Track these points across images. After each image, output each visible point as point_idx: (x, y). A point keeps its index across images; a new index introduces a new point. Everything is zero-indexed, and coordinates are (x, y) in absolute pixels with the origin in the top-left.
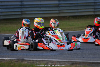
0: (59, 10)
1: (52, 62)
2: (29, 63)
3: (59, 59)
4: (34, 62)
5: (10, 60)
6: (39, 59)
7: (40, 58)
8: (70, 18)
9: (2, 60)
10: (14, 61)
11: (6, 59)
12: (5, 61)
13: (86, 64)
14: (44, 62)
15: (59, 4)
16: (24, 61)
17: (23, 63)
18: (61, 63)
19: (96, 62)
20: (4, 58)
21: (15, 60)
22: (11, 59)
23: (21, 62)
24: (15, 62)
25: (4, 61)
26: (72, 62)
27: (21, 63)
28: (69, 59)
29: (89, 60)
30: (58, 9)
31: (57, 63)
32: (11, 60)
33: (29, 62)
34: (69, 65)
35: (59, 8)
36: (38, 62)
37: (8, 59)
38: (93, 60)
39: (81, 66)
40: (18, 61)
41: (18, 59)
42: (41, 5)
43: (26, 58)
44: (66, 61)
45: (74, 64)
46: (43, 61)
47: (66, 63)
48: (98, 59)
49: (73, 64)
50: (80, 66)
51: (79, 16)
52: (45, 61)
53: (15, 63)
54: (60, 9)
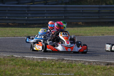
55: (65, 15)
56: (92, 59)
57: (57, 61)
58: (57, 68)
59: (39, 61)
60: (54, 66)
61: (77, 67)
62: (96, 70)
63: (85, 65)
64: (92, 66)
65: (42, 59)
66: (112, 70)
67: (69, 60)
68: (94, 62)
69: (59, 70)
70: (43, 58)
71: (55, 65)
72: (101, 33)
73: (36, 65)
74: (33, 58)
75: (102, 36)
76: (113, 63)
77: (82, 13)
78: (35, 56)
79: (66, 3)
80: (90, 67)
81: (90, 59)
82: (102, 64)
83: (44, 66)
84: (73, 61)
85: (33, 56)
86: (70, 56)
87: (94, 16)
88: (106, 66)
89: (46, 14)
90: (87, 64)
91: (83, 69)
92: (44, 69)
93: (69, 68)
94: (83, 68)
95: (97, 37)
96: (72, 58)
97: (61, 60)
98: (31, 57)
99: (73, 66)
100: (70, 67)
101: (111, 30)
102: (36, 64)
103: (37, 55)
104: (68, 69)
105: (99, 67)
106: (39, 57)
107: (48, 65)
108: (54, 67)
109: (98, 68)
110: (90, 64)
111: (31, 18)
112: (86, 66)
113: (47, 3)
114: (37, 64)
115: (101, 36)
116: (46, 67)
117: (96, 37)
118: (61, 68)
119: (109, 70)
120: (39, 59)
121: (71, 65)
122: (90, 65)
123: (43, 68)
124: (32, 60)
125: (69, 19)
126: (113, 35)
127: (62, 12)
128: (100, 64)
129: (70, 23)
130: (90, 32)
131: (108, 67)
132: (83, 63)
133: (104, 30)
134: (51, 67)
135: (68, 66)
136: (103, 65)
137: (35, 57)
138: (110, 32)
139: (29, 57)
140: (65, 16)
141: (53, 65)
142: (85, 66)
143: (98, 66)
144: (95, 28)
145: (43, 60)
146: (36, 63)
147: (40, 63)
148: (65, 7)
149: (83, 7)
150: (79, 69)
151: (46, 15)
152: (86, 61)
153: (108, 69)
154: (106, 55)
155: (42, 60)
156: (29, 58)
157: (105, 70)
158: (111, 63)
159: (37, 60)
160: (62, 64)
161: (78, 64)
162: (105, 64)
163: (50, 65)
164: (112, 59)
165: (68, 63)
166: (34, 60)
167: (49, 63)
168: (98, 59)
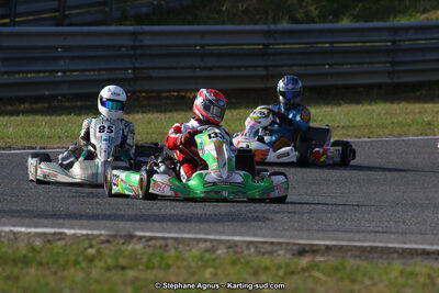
0: (266, 67)
1: (230, 247)
2: (149, 246)
3: (255, 235)
4: (167, 245)
5: (83, 235)
6: (185, 236)
7: (189, 232)
9: (57, 237)
10: (98, 240)
11: (72, 232)
12: (67, 239)
13: (350, 254)
14: (202, 245)
15: (266, 45)
16: (131, 240)
17: (130, 247)
18: (262, 250)
19: (382, 247)
20: (66, 231)
21: (101, 235)
22: (89, 232)
23: (124, 243)
24: (103, 242)
25: (64, 239)
26: (301, 248)
27: (123, 247)
28: (291, 237)
29: (359, 241)
30: (263, 63)
31: (248, 248)
32: (87, 235)
33: (150, 243)
34: (289, 256)
36: (181, 246)
37: (79, 232)
38: (374, 241)
39: (331, 259)
40: (111, 239)
41: (113, 233)
42: (202, 46)
43: (143, 230)
44: (280, 244)
45: (307, 252)
46: (198, 240)
47: (279, 247)
48: (393, 236)
49: (302, 251)
50: (328, 261)
51: (337, 87)
52: (205, 240)
53: (103, 246)
54: (270, 63)
55: (137, 65)
56: (241, 234)
57: (108, 241)
58: (109, 269)
59: (38, 243)
60: (97, 263)
61: (185, 264)
62: (256, 274)
63: (214, 256)
64: (242, 260)
65: (50, 238)
66: (317, 274)
67: (151, 238)
68: (250, 243)
69: (115, 277)
70: (52, 230)
71: (100, 260)
73: (25, 261)
74: (14, 233)
76: (323, 248)
77: (202, 55)
78: (22, 226)
79: (139, 20)
80: (233, 263)
81: (234, 234)
82: (280, 252)
83: (56, 262)
84: (170, 242)
85: (14, 226)
87: (246, 67)
88: (296, 260)
89: (62, 62)
90: (221, 251)
91: (208, 273)
92: (55, 274)
93: (153, 268)
94: (206, 267)
96: (163, 230)
97: (122, 241)
98: (7, 229)
99: (171, 262)
100: (157, 264)
102: (25, 256)
103: (27, 221)
104: (151, 275)
105: (268, 264)
106: (36, 227)
107: (72, 258)
108: (95, 266)
109: (266, 269)
110: (236, 253)
112: (218, 262)
113: (64, 16)
114: (30, 255)
116: (64, 267)
118: (124, 268)
119: (306, 274)
121: (162, 258)
122: (235, 257)
123: (53, 270)
124: (9, 240)
125: (151, 78)
127: (123, 51)
128: (271, 253)
129: (154, 94)
131: (305, 261)
132: (207, 251)
134: (84, 265)
135: (149, 260)
136: (282, 256)
137: (23, 229)
140: (134, 69)
141: (91, 260)
142: (214, 260)
143: (266, 261)
145: (54, 241)
146: (24, 252)
147: (39, 252)
148: (135, 34)
149: (203, 33)
150: (193, 274)
151: (62, 64)
152: (221, 241)
153: (304, 270)
154: (297, 216)
155: (49, 241)
157: (293, 273)
158: (315, 248)
159: (28, 241)
160: (126, 253)
161: (187, 255)
162: (292, 250)
163: (80, 259)
164: (318, 231)
165: (148, 250)
166: (16, 239)
167: (75, 252)
168: (263, 231)
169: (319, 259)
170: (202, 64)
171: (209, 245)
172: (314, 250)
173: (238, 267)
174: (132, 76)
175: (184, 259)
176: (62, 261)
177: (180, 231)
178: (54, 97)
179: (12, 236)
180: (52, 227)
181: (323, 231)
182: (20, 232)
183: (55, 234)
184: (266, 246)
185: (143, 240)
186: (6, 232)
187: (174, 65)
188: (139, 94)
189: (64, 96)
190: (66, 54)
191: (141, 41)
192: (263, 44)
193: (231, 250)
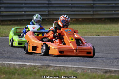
1: (82, 70)
2: (55, 69)
3: (91, 66)
4: (61, 69)
5: (32, 65)
7: (68, 65)
8: (106, 20)
9: (24, 66)
10: (37, 67)
11: (29, 64)
12: (27, 66)
14: (73, 69)
15: (94, 4)
16: (49, 67)
17: (48, 69)
18: (93, 71)
20: (27, 63)
21: (39, 65)
22: (35, 64)
23: (46, 68)
24: (39, 68)
25: (26, 66)
26: (106, 70)
27: (46, 69)
28: (102, 67)
30: (92, 10)
31: (88, 71)
32: (34, 65)
34: (102, 73)
35: (93, 8)
36: (66, 69)
39: (117, 74)
40: (42, 66)
41: (43, 64)
42: (72, 4)
43: (52, 64)
44: (99, 69)
45: (108, 72)
46: (72, 67)
47: (99, 70)
49: (107, 72)
50: (115, 75)
52: (74, 67)
53: (39, 69)
54: (94, 10)
55: (50, 10)
56: (85, 66)
57: (41, 67)
58: (41, 76)
59: (17, 67)
60: (37, 74)
64: (86, 74)
65: (21, 66)
67: (55, 66)
68: (89, 69)
70: (22, 63)
71: (39, 73)
72: (96, 32)
73: (13, 73)
74: (9, 64)
75: (97, 36)
76: (114, 71)
78: (12, 62)
80: (83, 75)
81: (83, 66)
83: (24, 73)
84: (62, 68)
85: (9, 62)
86: (56, 62)
88: (105, 74)
89: (24, 8)
90: (79, 71)
95: (90, 38)
96: (59, 64)
97: (46, 67)
98: (7, 62)
99: (62, 74)
100: (57, 75)
101: (109, 29)
102: (13, 71)
103: (13, 60)
105: (95, 76)
106: (16, 62)
107: (29, 72)
108: (37, 75)
111: (5, 14)
114: (15, 71)
115: (95, 36)
116: (27, 75)
117: (88, 38)
120: (17, 65)
122: (84, 73)
124: (7, 66)
125: (53, 14)
126: (111, 35)
127: (45, 5)
130: (81, 31)
131: (108, 75)
132: (74, 71)
133: (99, 29)
134: (33, 75)
135: (55, 74)
136: (100, 73)
137: (12, 63)
138: (107, 31)
139: (4, 62)
140: (48, 11)
141: (35, 73)
142: (77, 74)
144: (88, 27)
146: (13, 70)
147: (17, 70)
152: (79, 68)
155: (21, 67)
156: (4, 64)
158: (111, 71)
159: (14, 67)
160: (47, 71)
161: (68, 72)
162: (103, 71)
163: (32, 73)
164: (111, 65)
165: (54, 70)
166: (10, 66)
167: (30, 70)
168: (93, 65)
169: (113, 74)
170: (71, 10)
171: (75, 69)
172: (110, 72)
173: (85, 76)
174: (48, 13)
175: (67, 74)
176: (25, 73)
177: (65, 64)
178: (21, 20)
179: (8, 65)
180: (22, 62)
181: (113, 65)
182: (11, 64)
183: (23, 64)
184: (94, 70)
185: (53, 67)
186: (6, 64)
187: (62, 10)
188: (50, 20)
189: (25, 20)
190: (26, 5)
191: (51, 2)
192: (93, 4)
193: (82, 71)
